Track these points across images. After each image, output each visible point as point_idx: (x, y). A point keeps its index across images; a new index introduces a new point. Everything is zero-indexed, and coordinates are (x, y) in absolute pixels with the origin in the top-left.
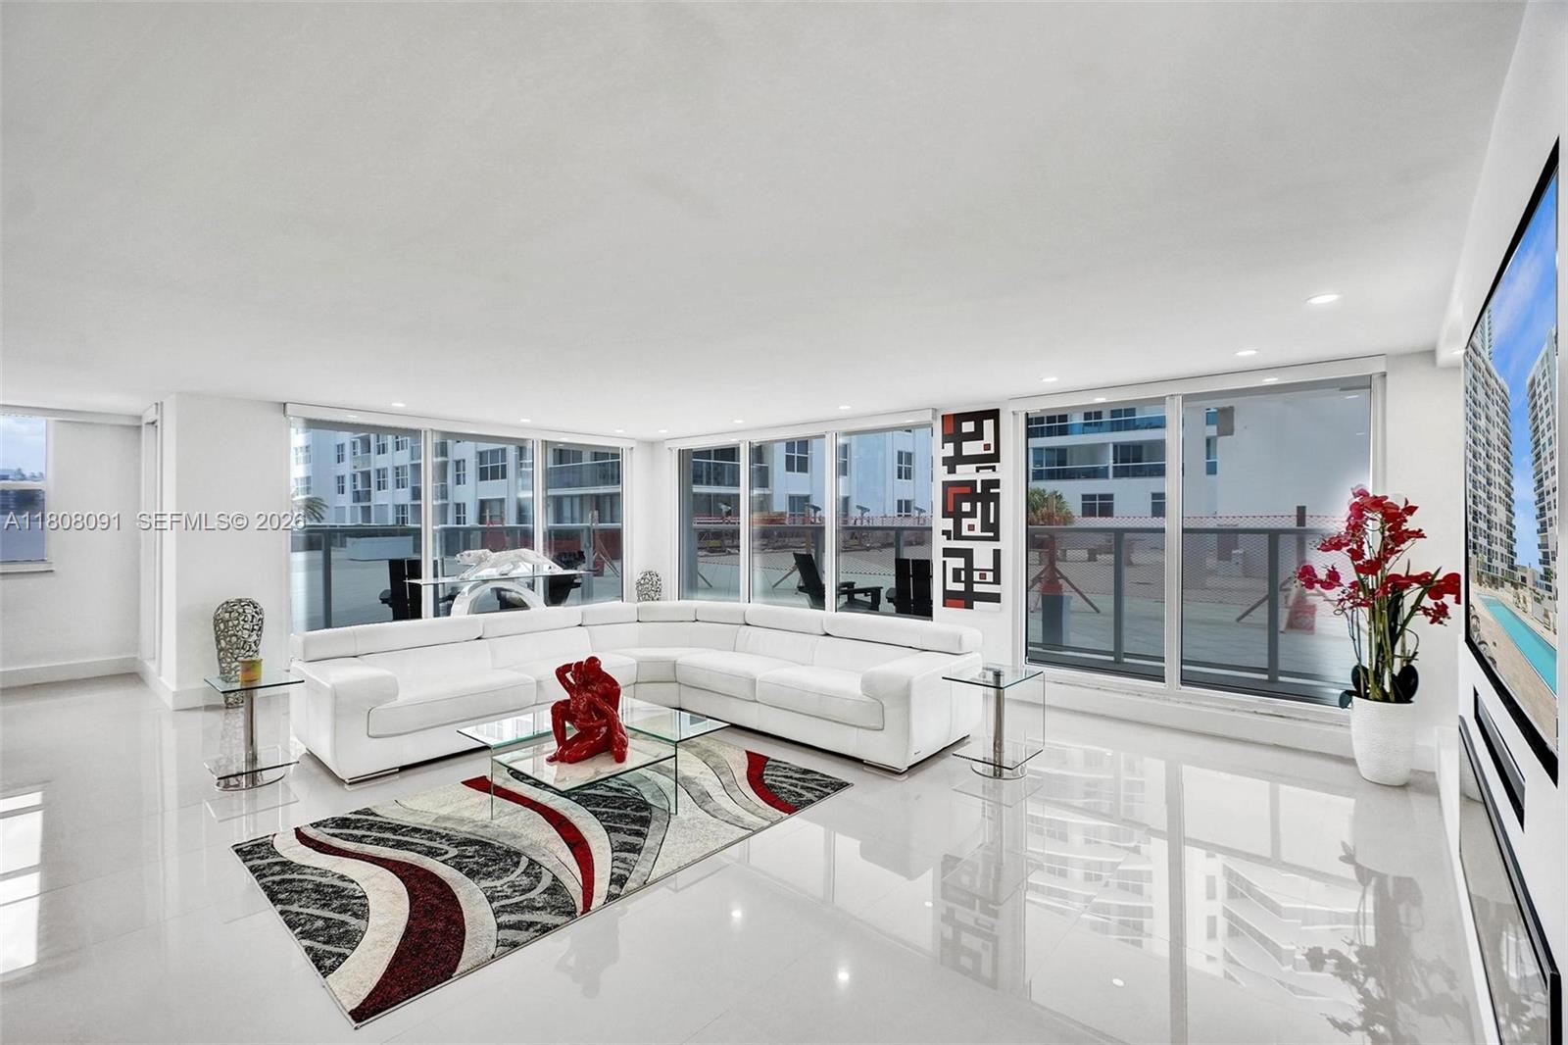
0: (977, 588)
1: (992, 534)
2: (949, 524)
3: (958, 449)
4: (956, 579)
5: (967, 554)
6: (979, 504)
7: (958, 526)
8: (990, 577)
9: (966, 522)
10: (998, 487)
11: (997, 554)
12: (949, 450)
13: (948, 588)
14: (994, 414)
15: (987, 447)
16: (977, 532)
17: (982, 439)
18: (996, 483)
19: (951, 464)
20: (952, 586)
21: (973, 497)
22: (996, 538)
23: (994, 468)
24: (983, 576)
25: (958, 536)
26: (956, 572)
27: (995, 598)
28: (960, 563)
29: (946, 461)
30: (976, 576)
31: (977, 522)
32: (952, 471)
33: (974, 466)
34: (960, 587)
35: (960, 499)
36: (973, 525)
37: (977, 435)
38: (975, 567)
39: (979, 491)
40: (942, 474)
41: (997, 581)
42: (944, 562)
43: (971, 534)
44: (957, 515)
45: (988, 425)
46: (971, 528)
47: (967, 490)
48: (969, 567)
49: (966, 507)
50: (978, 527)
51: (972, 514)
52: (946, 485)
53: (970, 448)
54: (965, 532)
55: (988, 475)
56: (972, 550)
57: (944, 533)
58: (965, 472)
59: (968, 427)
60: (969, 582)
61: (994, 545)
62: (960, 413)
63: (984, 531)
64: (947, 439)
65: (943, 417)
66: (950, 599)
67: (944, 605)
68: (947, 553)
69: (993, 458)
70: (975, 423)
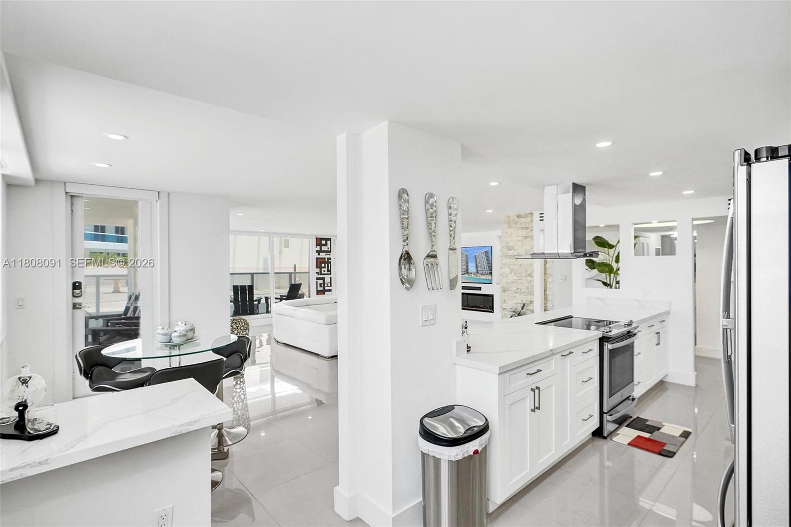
0: (326, 288)
2: (318, 270)
3: (321, 248)
4: (321, 286)
5: (323, 279)
6: (326, 265)
7: (321, 271)
8: (329, 285)
9: (323, 269)
11: (331, 278)
12: (318, 248)
13: (318, 289)
14: (330, 239)
15: (328, 248)
16: (326, 272)
17: (327, 246)
18: (330, 259)
19: (319, 252)
20: (319, 289)
21: (325, 263)
22: (330, 274)
23: (330, 254)
24: (327, 285)
25: (321, 274)
26: (320, 284)
27: (330, 290)
28: (321, 281)
29: (317, 251)
31: (326, 269)
32: (319, 254)
33: (325, 254)
34: (322, 289)
35: (321, 263)
36: (324, 270)
37: (326, 245)
38: (326, 282)
39: (326, 260)
40: (316, 255)
41: (331, 286)
42: (317, 282)
43: (324, 273)
44: (321, 268)
45: (329, 242)
47: (323, 260)
48: (324, 283)
49: (323, 265)
50: (326, 271)
51: (325, 267)
52: (317, 258)
53: (324, 248)
54: (323, 273)
55: (328, 256)
56: (324, 278)
57: (317, 273)
58: (323, 255)
59: (323, 242)
60: (324, 287)
61: (330, 276)
62: (320, 238)
63: (328, 272)
64: (317, 245)
65: (316, 238)
66: (319, 292)
67: (317, 294)
68: (318, 279)
69: (330, 252)
70: (324, 241)
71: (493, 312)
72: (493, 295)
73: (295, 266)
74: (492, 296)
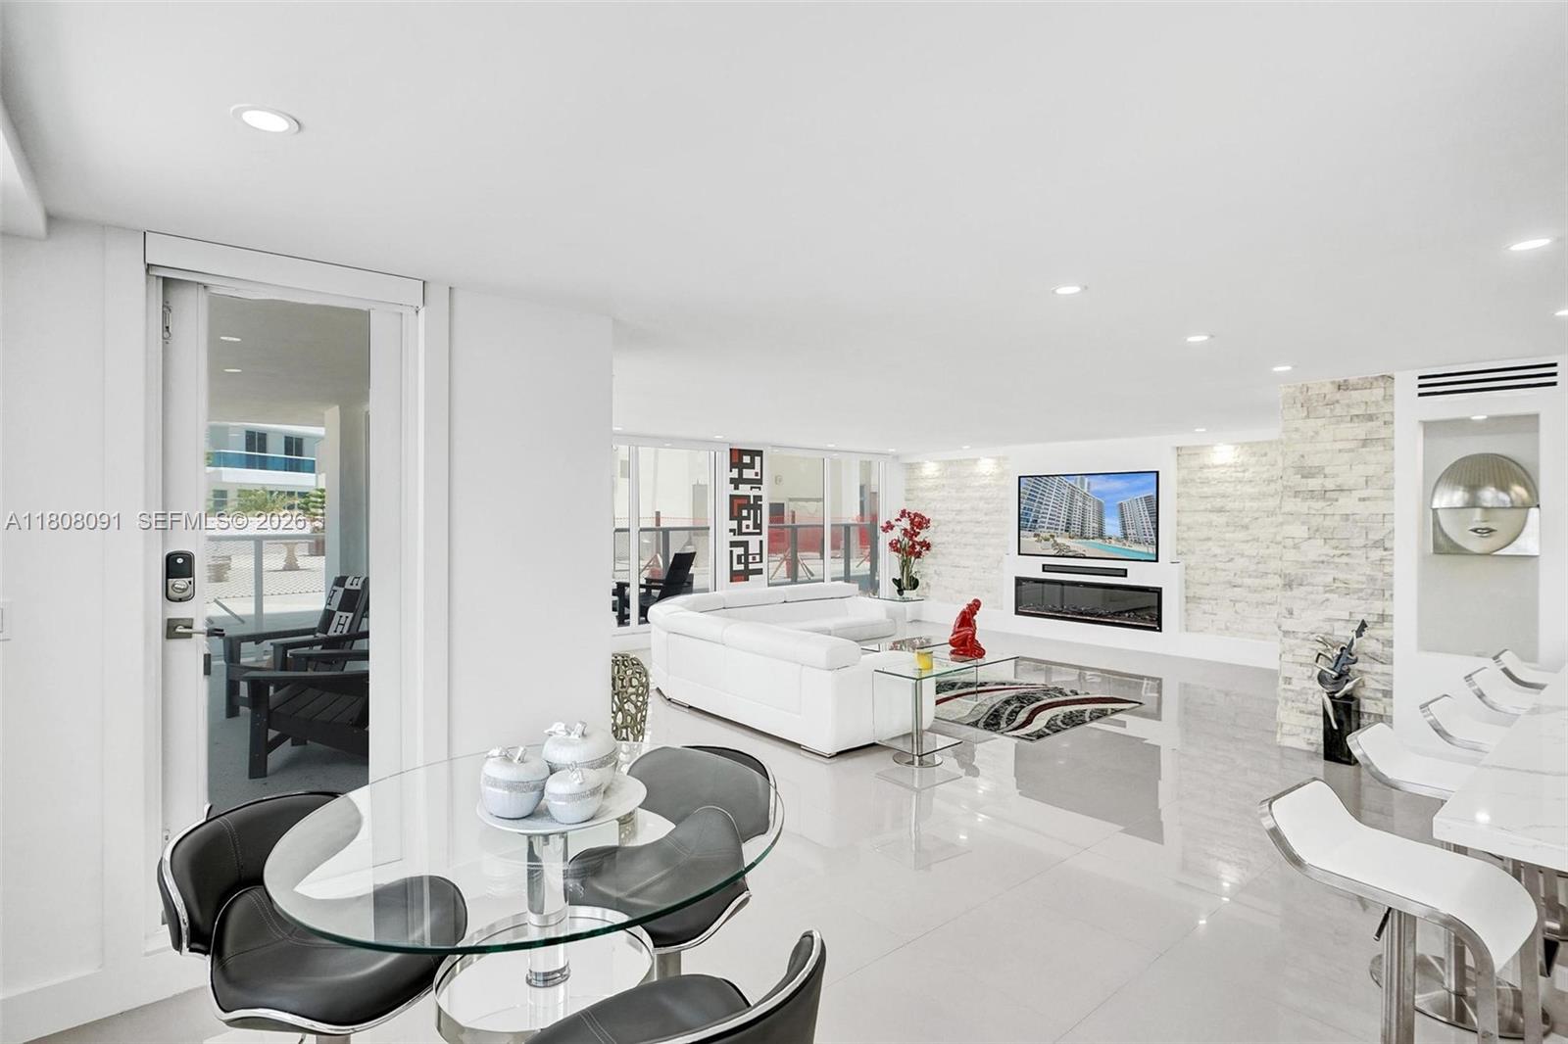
0: (751, 567)
1: (758, 531)
2: (734, 524)
3: (740, 474)
4: (739, 562)
5: (745, 544)
6: (752, 511)
7: (740, 525)
8: (758, 558)
9: (745, 523)
10: (761, 500)
11: (761, 542)
12: (735, 473)
13: (734, 569)
14: (760, 453)
15: (757, 474)
16: (751, 530)
17: (754, 468)
18: (760, 498)
19: (736, 482)
20: (737, 567)
21: (748, 507)
22: (760, 534)
23: (760, 488)
24: (754, 558)
25: (741, 533)
26: (739, 557)
27: (759, 572)
28: (740, 551)
29: (732, 481)
30: (750, 557)
31: (751, 523)
32: (736, 488)
33: (749, 486)
34: (741, 567)
35: (741, 507)
36: (747, 525)
37: (751, 466)
38: (750, 552)
39: (752, 502)
40: (730, 490)
41: (761, 561)
42: (731, 552)
43: (748, 531)
44: (740, 519)
45: (757, 459)
46: (748, 527)
47: (746, 502)
48: (746, 554)
49: (745, 513)
50: (751, 527)
51: (748, 518)
52: (731, 497)
53: (748, 474)
54: (744, 530)
55: (756, 492)
56: (747, 542)
57: (731, 530)
58: (744, 490)
59: (746, 459)
60: (747, 563)
61: (759, 538)
62: (740, 450)
63: (754, 529)
64: (732, 466)
65: (731, 450)
66: (735, 576)
67: (731, 581)
68: (733, 544)
69: (760, 482)
70: (749, 457)
71: (1160, 631)
72: (1161, 589)
73: (658, 513)
74: (1158, 591)
